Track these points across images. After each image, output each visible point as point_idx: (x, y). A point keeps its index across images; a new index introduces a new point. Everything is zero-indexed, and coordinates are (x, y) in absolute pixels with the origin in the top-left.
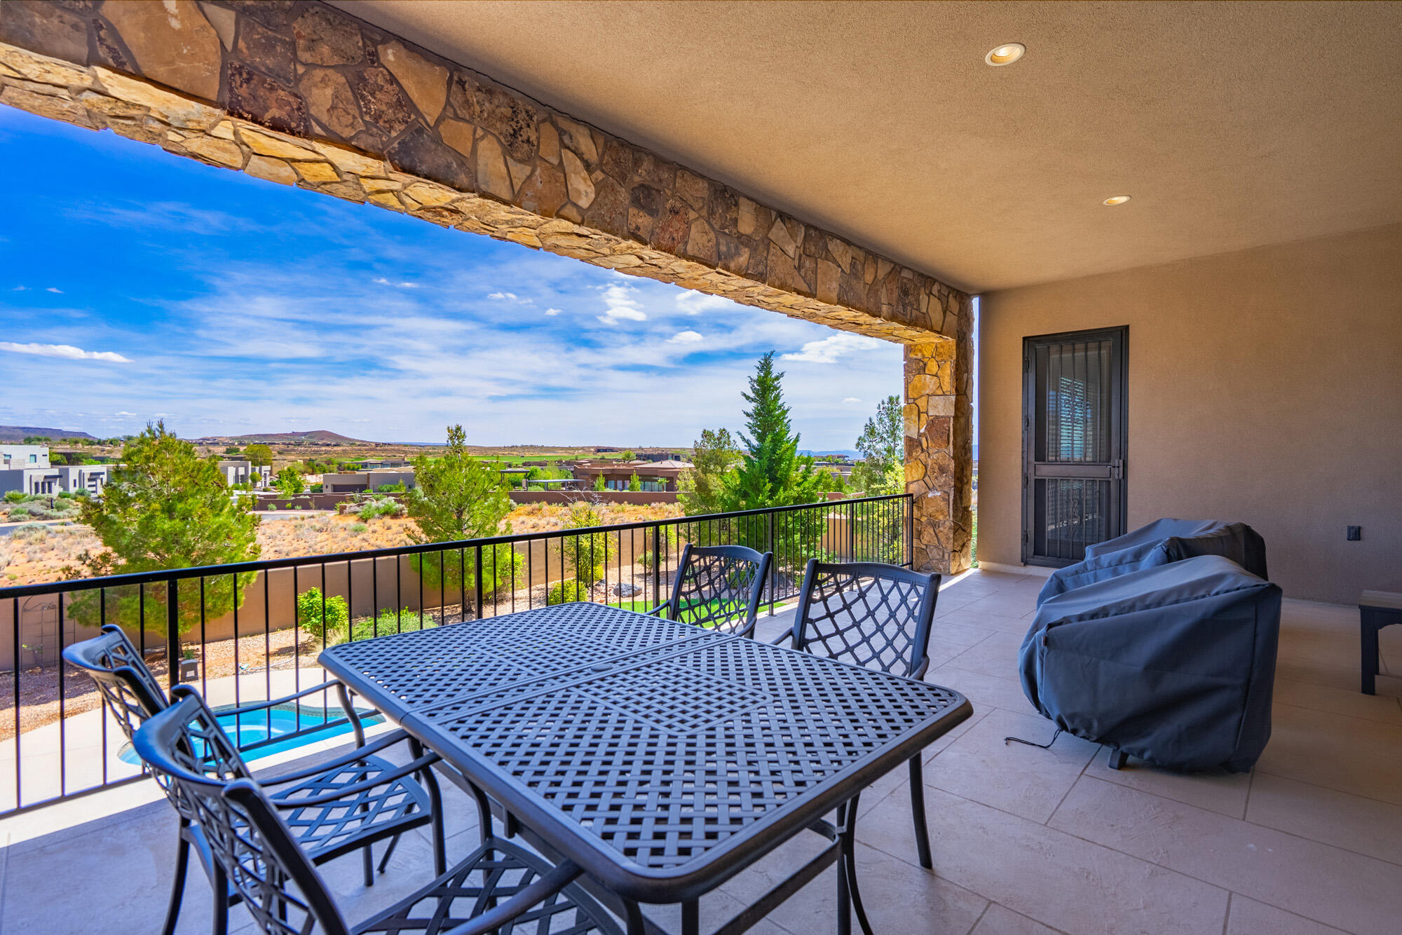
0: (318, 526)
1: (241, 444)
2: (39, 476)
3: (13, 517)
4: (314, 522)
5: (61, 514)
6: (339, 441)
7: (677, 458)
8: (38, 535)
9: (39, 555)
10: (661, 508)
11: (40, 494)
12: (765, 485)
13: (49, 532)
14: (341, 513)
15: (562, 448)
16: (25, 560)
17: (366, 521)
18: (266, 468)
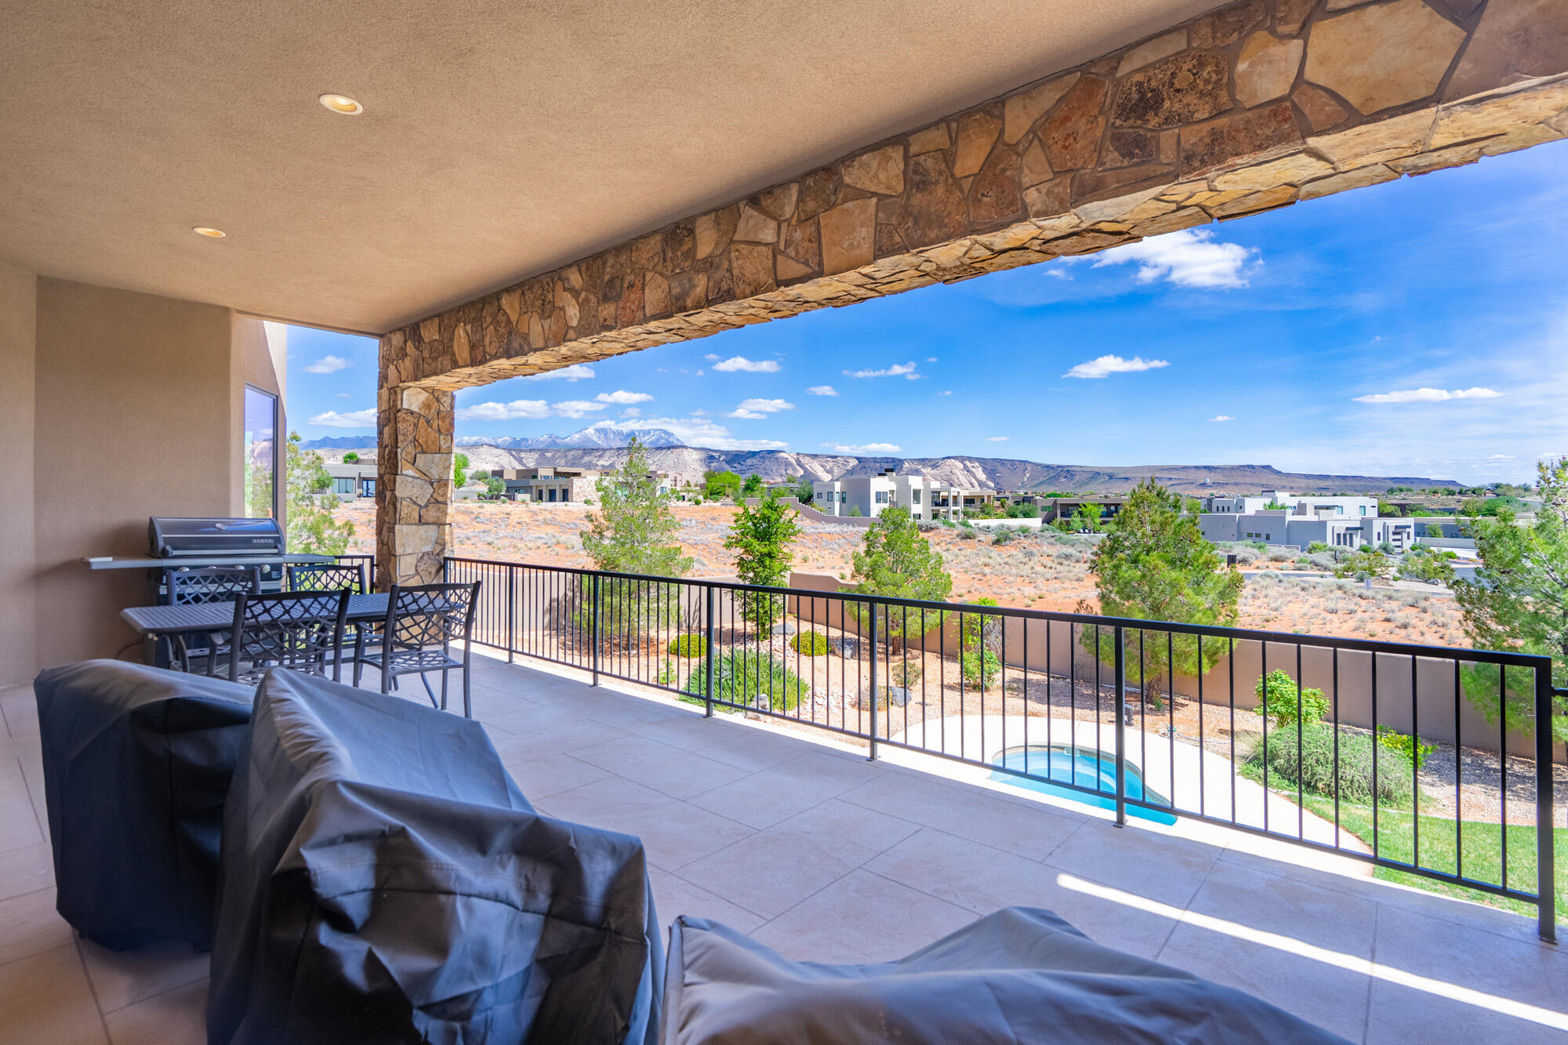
2: (1344, 527)
3: (1298, 565)
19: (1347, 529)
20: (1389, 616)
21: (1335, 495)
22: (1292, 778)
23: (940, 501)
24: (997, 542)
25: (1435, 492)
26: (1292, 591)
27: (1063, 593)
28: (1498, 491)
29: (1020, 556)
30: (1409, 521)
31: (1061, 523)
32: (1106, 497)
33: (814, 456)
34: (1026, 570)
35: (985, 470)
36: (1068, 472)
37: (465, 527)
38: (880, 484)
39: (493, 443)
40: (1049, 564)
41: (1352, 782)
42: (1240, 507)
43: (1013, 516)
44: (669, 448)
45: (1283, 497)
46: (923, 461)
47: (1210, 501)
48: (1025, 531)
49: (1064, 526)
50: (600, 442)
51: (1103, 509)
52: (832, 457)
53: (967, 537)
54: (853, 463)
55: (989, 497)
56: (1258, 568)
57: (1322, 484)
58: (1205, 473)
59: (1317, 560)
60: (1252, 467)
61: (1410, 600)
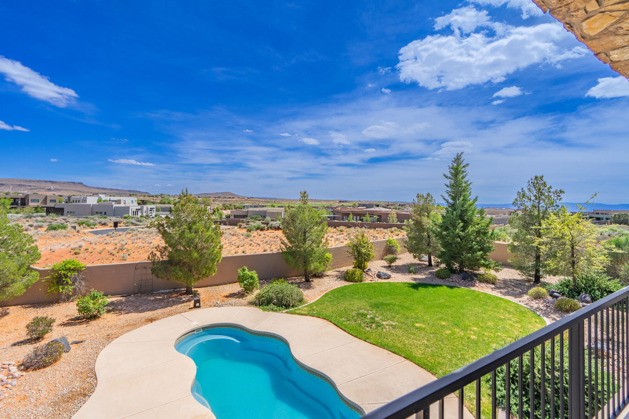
0: (232, 233)
1: (199, 197)
2: (134, 209)
3: (126, 224)
4: (230, 231)
5: (141, 224)
6: (234, 196)
7: (378, 206)
8: (135, 232)
9: (136, 241)
10: (381, 231)
11: (134, 216)
12: (459, 224)
13: (138, 232)
14: (240, 227)
15: (324, 201)
16: (131, 243)
17: (250, 231)
18: (209, 207)
19: (136, 209)
22: (280, 305)
28: (162, 196)
30: (153, 206)
42: (85, 201)
45: (104, 197)
58: (50, 184)
60: (74, 183)
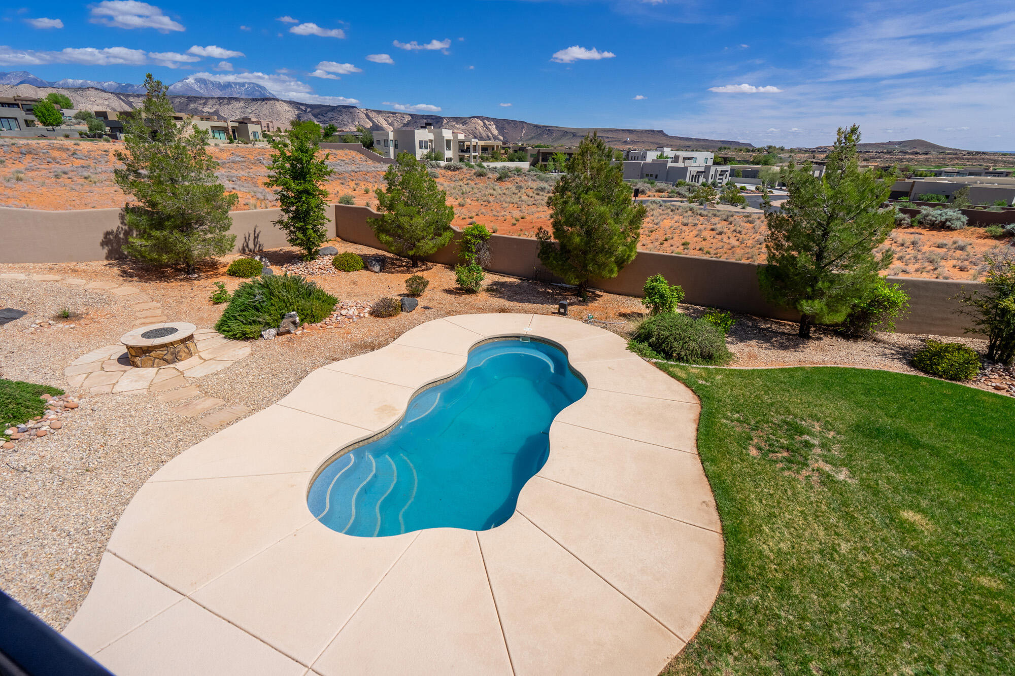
2: (694, 171)
19: (698, 172)
20: (714, 227)
21: (693, 151)
22: (659, 350)
23: (464, 149)
24: (500, 179)
25: (741, 150)
26: (666, 212)
27: (537, 215)
28: (770, 150)
29: (514, 188)
30: (728, 167)
31: (541, 166)
32: (570, 148)
33: (379, 112)
34: (516, 199)
35: (497, 127)
36: (548, 130)
37: (63, 162)
38: (422, 135)
39: (99, 87)
40: (531, 194)
41: (692, 351)
42: (644, 157)
43: (512, 160)
44: (263, 100)
45: (668, 151)
46: (456, 119)
47: (628, 152)
48: (518, 171)
49: (543, 168)
50: (202, 91)
51: (567, 157)
52: (392, 113)
53: (480, 175)
54: (408, 118)
55: (497, 146)
56: (649, 196)
57: (687, 143)
58: (627, 134)
59: (680, 191)
60: (653, 131)
61: (724, 217)
